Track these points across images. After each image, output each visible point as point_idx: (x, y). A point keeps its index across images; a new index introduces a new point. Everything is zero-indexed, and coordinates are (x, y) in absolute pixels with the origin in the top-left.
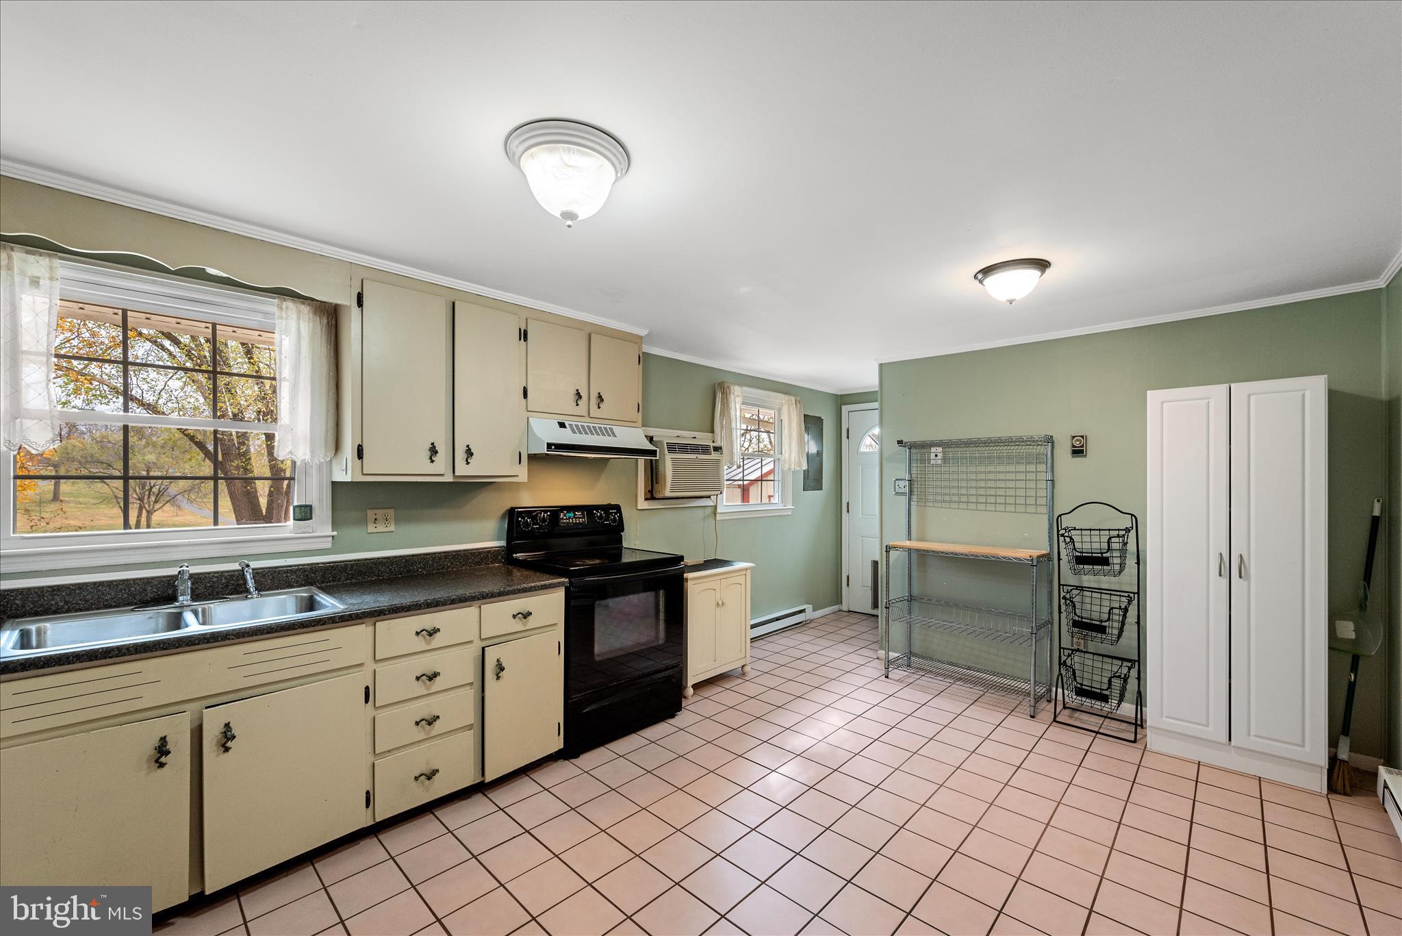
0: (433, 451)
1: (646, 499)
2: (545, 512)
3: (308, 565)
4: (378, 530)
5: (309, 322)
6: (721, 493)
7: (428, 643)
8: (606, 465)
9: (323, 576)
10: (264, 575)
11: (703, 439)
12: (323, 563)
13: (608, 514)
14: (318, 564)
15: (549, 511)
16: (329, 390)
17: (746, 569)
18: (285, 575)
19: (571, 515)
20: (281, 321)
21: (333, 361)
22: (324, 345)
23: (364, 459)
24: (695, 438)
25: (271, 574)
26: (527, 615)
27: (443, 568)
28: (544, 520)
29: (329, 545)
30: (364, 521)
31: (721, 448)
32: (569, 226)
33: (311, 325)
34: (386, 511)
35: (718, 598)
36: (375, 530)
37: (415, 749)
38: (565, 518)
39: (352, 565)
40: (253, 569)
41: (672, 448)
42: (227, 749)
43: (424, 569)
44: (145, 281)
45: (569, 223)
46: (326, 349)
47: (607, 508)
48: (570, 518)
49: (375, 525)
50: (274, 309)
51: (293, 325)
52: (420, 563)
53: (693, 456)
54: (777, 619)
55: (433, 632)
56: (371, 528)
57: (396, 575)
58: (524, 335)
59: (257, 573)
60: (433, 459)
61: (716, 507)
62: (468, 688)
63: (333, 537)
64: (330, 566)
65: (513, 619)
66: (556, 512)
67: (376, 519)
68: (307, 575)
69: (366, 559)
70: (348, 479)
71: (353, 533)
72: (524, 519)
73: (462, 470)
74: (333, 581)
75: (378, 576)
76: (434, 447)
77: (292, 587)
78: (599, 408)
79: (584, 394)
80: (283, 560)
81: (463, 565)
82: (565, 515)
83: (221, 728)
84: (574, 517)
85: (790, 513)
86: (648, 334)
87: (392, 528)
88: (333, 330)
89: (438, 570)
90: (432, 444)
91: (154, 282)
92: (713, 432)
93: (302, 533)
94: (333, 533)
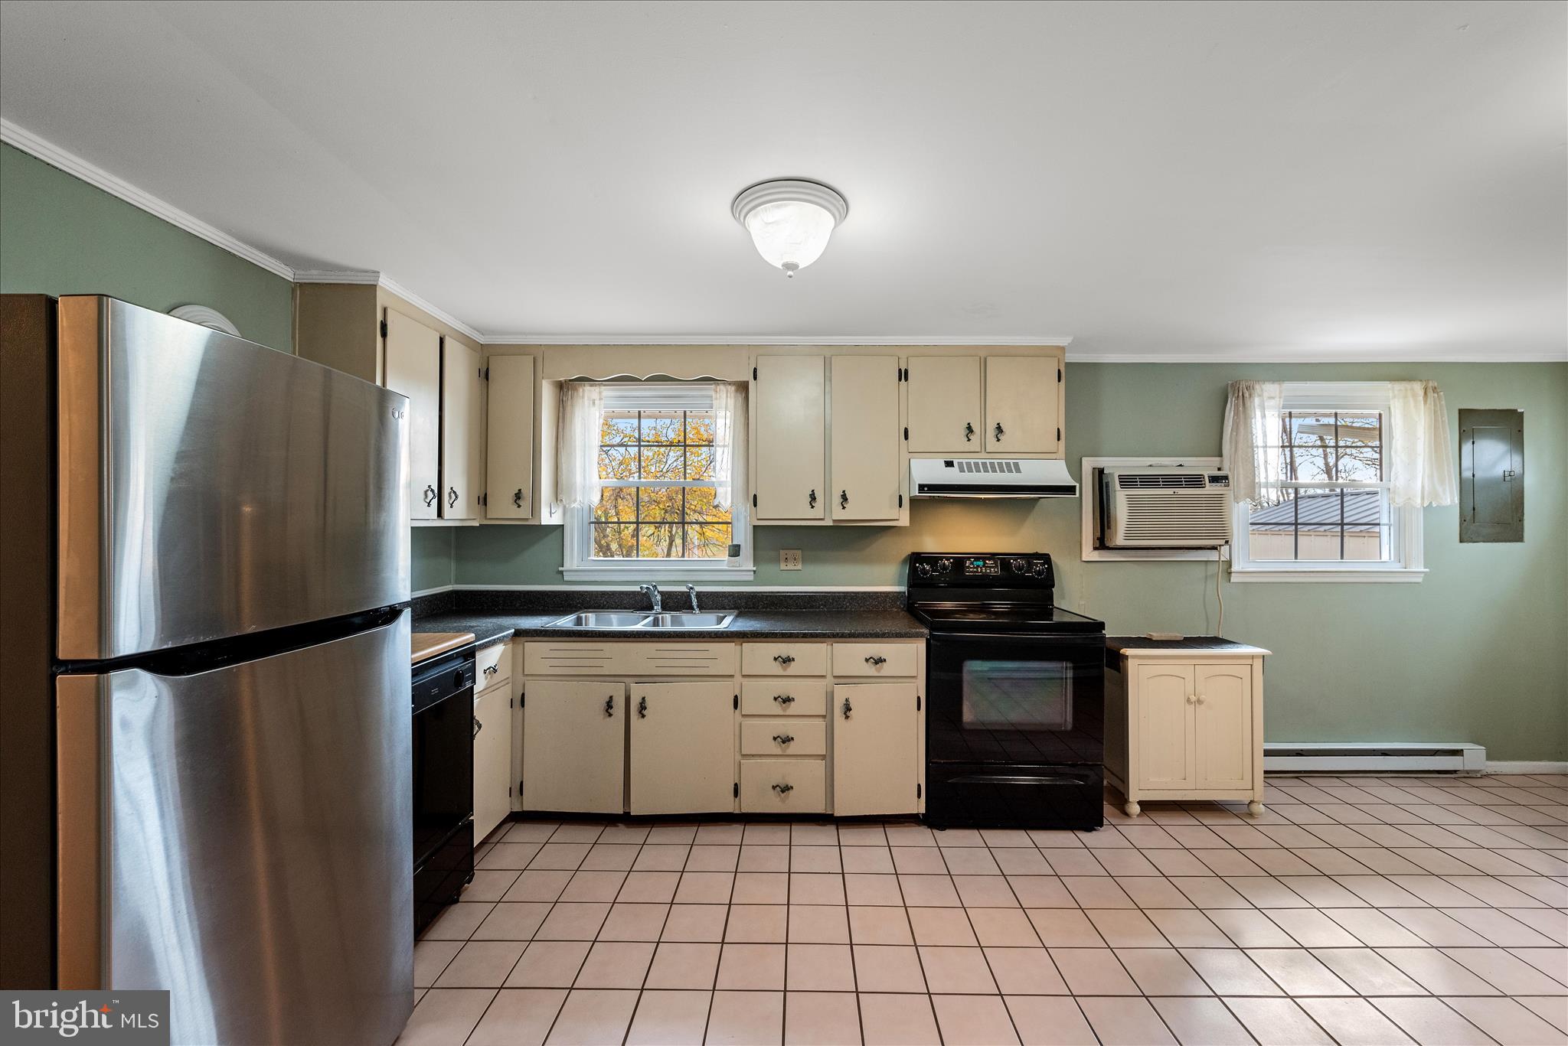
0: (813, 497)
1: (1095, 549)
2: (948, 559)
3: (737, 592)
4: (788, 568)
5: (732, 399)
6: (1227, 542)
7: (785, 669)
8: (1034, 507)
9: (747, 603)
10: (705, 598)
11: (1203, 466)
12: (746, 592)
13: (1030, 565)
14: (743, 592)
15: (952, 558)
17: (1253, 657)
18: (721, 600)
19: (981, 563)
20: (717, 401)
23: (758, 506)
24: (1181, 465)
25: (711, 597)
26: (879, 661)
27: (842, 607)
28: (944, 567)
29: (751, 578)
30: (777, 561)
31: (1226, 478)
32: (790, 277)
33: (733, 401)
34: (794, 551)
35: (1190, 689)
36: (786, 568)
37: (773, 760)
38: (972, 566)
39: (767, 596)
40: (697, 592)
41: (1127, 481)
42: (643, 716)
43: (825, 606)
44: (645, 390)
45: (790, 273)
47: (1029, 557)
48: (978, 566)
49: (786, 564)
50: (713, 393)
51: (724, 400)
52: (821, 600)
53: (1170, 491)
54: (1385, 753)
55: (787, 660)
56: (783, 566)
58: (903, 375)
59: (699, 595)
60: (813, 504)
61: (1229, 563)
62: (821, 719)
63: (754, 571)
64: (751, 595)
65: (865, 663)
66: (959, 561)
67: (787, 559)
68: (736, 601)
69: (778, 592)
71: (769, 569)
72: (922, 565)
73: (839, 514)
74: (754, 608)
75: (787, 608)
76: (814, 494)
77: (725, 609)
78: (998, 440)
79: (976, 427)
80: (721, 587)
81: (861, 607)
82: (972, 563)
83: (640, 700)
84: (984, 566)
85: (1420, 580)
86: (1073, 341)
87: (799, 567)
88: (747, 402)
90: (812, 491)
91: (650, 389)
92: (1221, 455)
93: (733, 566)
94: (755, 569)
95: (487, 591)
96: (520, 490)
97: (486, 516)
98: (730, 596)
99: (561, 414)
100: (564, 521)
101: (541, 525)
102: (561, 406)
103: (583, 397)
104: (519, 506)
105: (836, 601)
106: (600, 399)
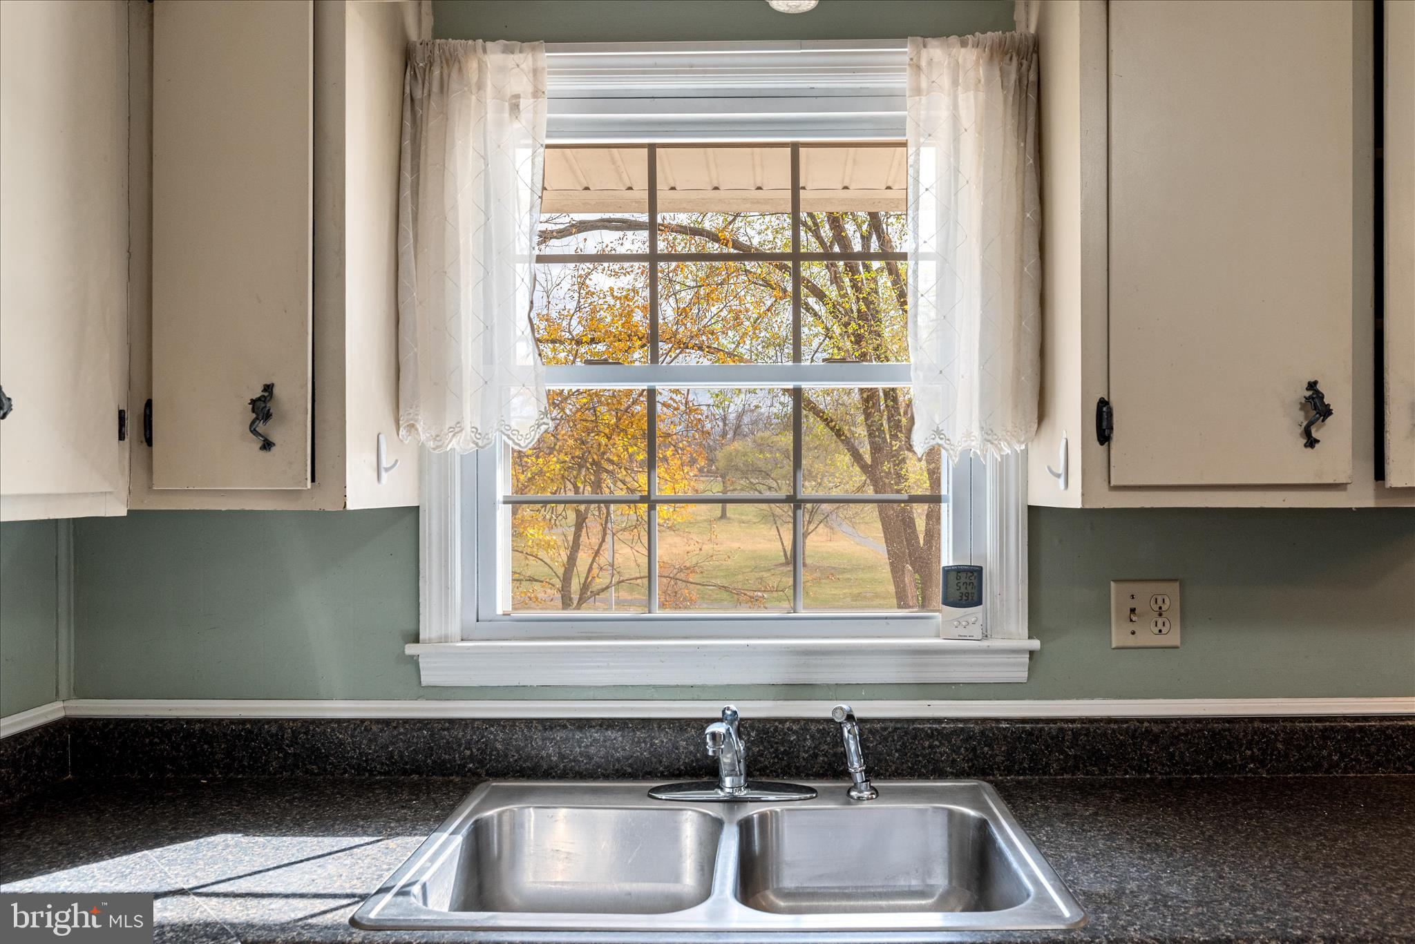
0: (1315, 407)
3: (976, 720)
4: (1138, 639)
5: (977, 90)
9: (1009, 755)
10: (886, 739)
12: (1007, 720)
14: (998, 720)
16: (1022, 261)
18: (927, 744)
20: (917, 98)
21: (1031, 178)
22: (1012, 139)
23: (1114, 443)
25: (900, 738)
27: (1317, 767)
29: (1022, 674)
30: (1103, 614)
33: (982, 95)
34: (1158, 587)
36: (1131, 641)
39: (1076, 734)
43: (1262, 763)
46: (1015, 150)
49: (1132, 627)
51: (942, 101)
56: (1121, 635)
57: (1185, 772)
59: (871, 730)
60: (1315, 434)
63: (1032, 653)
64: (1024, 730)
67: (1133, 610)
68: (974, 749)
69: (1110, 720)
70: (1072, 499)
71: (1078, 645)
73: (1408, 469)
74: (1032, 771)
75: (1140, 770)
76: (1317, 397)
77: (941, 774)
80: (925, 703)
87: (1174, 638)
88: (1032, 97)
89: (1303, 770)
90: (1312, 386)
93: (961, 638)
94: (1036, 644)
95: (177, 721)
96: (268, 388)
97: (150, 487)
98: (955, 732)
99: (407, 143)
100: (420, 495)
101: (345, 514)
102: (408, 114)
103: (480, 86)
104: (267, 445)
105: (1299, 748)
106: (537, 93)
